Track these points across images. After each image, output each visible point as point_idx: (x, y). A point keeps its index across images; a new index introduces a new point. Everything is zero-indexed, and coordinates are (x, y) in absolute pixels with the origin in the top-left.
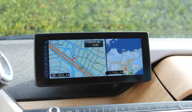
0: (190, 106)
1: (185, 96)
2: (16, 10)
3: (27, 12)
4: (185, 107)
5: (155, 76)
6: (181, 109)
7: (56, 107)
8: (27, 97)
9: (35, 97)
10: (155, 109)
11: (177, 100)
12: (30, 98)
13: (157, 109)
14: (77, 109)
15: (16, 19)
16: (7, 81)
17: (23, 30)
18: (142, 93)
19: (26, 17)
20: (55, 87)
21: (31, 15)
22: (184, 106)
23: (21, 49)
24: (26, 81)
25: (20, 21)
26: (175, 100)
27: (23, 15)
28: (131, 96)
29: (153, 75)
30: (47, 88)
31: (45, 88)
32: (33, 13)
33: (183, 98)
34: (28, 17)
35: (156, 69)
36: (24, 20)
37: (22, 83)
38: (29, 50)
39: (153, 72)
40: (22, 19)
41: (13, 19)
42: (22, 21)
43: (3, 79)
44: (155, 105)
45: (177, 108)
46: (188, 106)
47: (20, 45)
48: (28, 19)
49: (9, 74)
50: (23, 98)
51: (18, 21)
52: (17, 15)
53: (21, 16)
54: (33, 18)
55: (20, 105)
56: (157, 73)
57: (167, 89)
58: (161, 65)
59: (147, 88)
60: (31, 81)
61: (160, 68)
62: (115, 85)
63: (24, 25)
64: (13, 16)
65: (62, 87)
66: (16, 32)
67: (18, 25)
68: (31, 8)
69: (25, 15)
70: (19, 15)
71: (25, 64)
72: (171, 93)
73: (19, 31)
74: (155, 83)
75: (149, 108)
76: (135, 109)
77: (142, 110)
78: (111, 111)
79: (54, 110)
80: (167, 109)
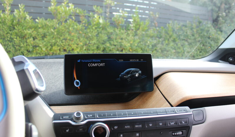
0: (183, 111)
1: (179, 103)
2: (53, 37)
3: (62, 38)
4: (180, 111)
5: (157, 88)
6: (176, 113)
7: (79, 112)
8: (58, 103)
9: (64, 103)
12: (61, 103)
14: (96, 113)
15: (53, 44)
16: (41, 92)
17: (58, 51)
18: (147, 100)
19: (60, 42)
20: (80, 96)
21: (64, 41)
22: (178, 111)
23: (55, 66)
24: (58, 90)
25: (56, 45)
26: (172, 106)
27: (58, 40)
28: (138, 102)
29: (155, 87)
30: (74, 96)
31: (72, 96)
32: (65, 39)
33: (177, 105)
34: (62, 42)
35: (157, 83)
36: (59, 44)
37: (55, 92)
38: (61, 66)
39: (155, 84)
40: (58, 43)
41: (51, 44)
42: (57, 45)
43: (37, 90)
44: (157, 110)
45: (173, 113)
46: (182, 111)
47: (54, 63)
48: (62, 44)
49: (43, 86)
50: (55, 103)
51: (55, 45)
52: (54, 41)
53: (57, 42)
54: (65, 43)
55: (52, 108)
56: (158, 85)
57: (166, 97)
58: (162, 79)
59: (150, 96)
60: (62, 90)
61: (160, 81)
62: (126, 94)
63: (59, 48)
64: (51, 41)
65: (85, 95)
66: (53, 53)
67: (55, 48)
68: (64, 35)
69: (60, 41)
70: (55, 41)
71: (58, 77)
72: (169, 101)
73: (55, 52)
74: (157, 93)
75: (152, 112)
76: (142, 114)
77: (147, 114)
78: (123, 115)
79: (78, 114)
80: (166, 113)
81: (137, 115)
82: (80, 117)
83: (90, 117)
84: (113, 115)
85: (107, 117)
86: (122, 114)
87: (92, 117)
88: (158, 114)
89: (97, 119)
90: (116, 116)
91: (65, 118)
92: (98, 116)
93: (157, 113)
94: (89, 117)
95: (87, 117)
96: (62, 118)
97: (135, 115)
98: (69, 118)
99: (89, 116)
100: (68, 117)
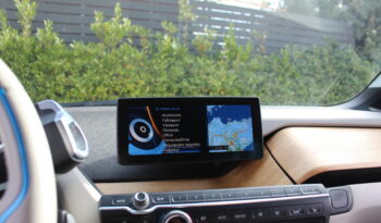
0: (313, 190)
2: (97, 72)
3: (111, 74)
6: (302, 195)
7: (143, 193)
11: (296, 183)
14: (170, 194)
15: (97, 83)
16: (81, 159)
17: (106, 95)
18: (252, 174)
19: (109, 80)
20: (143, 166)
22: (306, 190)
23: (101, 118)
24: (107, 156)
25: (102, 84)
26: (294, 183)
27: (105, 77)
28: (237, 177)
29: (266, 152)
30: (132, 166)
31: (130, 166)
32: (117, 75)
33: (304, 180)
34: (112, 80)
35: (270, 144)
36: (107, 84)
38: (110, 118)
40: (104, 82)
41: (93, 82)
42: (104, 85)
43: (75, 156)
44: (270, 190)
45: (298, 194)
46: (311, 191)
47: (100, 113)
48: (111, 83)
49: (84, 149)
52: (98, 78)
53: (103, 79)
54: (117, 81)
59: (258, 167)
62: (218, 163)
63: (106, 89)
64: (93, 78)
66: (97, 98)
67: (99, 89)
69: (108, 78)
72: (290, 174)
73: (100, 97)
74: (269, 161)
75: (262, 193)
76: (245, 196)
79: (142, 196)
80: (285, 195)
81: (237, 197)
82: (144, 202)
83: (161, 201)
84: (199, 198)
85: (188, 201)
87: (163, 201)
88: (273, 196)
90: (202, 200)
91: (119, 203)
92: (174, 200)
93: (270, 194)
94: (159, 201)
95: (156, 200)
96: (115, 202)
97: (235, 197)
98: (126, 202)
99: (159, 199)
100: (124, 201)
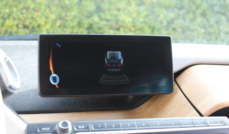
0: (218, 122)
1: (213, 111)
2: (6, 4)
4: (214, 123)
5: (178, 87)
6: (208, 126)
7: (67, 121)
8: (27, 109)
9: (36, 109)
10: (180, 125)
11: (203, 115)
13: (182, 125)
14: (90, 123)
15: (6, 16)
16: (14, 89)
17: (15, 28)
18: (163, 107)
19: (19, 13)
20: (60, 98)
21: (24, 11)
22: (212, 122)
23: (18, 52)
24: (26, 89)
25: (11, 17)
26: (201, 115)
27: (15, 10)
28: (149, 110)
29: (175, 87)
30: (51, 98)
31: (48, 98)
32: (27, 9)
33: (210, 114)
34: (22, 13)
35: (179, 80)
36: (16, 17)
37: (21, 93)
38: (27, 53)
39: (175, 83)
40: (14, 15)
41: (2, 15)
42: (14, 18)
43: (11, 87)
44: (179, 121)
45: (204, 125)
46: (217, 123)
48: (21, 16)
50: (22, 110)
51: (9, 16)
52: (7, 11)
53: (13, 12)
54: (27, 15)
56: (180, 84)
57: (192, 103)
58: (185, 75)
59: (168, 101)
60: (33, 90)
61: (183, 78)
63: (16, 22)
64: (2, 11)
65: (68, 98)
66: (6, 31)
67: (9, 22)
68: (25, 2)
69: (17, 11)
70: (10, 11)
71: (23, 70)
72: (197, 107)
73: (9, 30)
74: (178, 96)
75: (172, 124)
76: (157, 126)
77: (165, 126)
78: (130, 127)
79: (65, 124)
80: (193, 125)
81: (150, 126)
82: (67, 129)
83: (82, 129)
84: (115, 127)
85: (106, 129)
86: (129, 125)
87: (84, 128)
88: (182, 126)
89: (91, 131)
90: (119, 129)
91: (44, 130)
92: (94, 128)
93: (179, 125)
94: (80, 129)
95: (78, 128)
96: (40, 130)
97: (148, 126)
98: (51, 130)
99: (80, 127)
100: (49, 129)
